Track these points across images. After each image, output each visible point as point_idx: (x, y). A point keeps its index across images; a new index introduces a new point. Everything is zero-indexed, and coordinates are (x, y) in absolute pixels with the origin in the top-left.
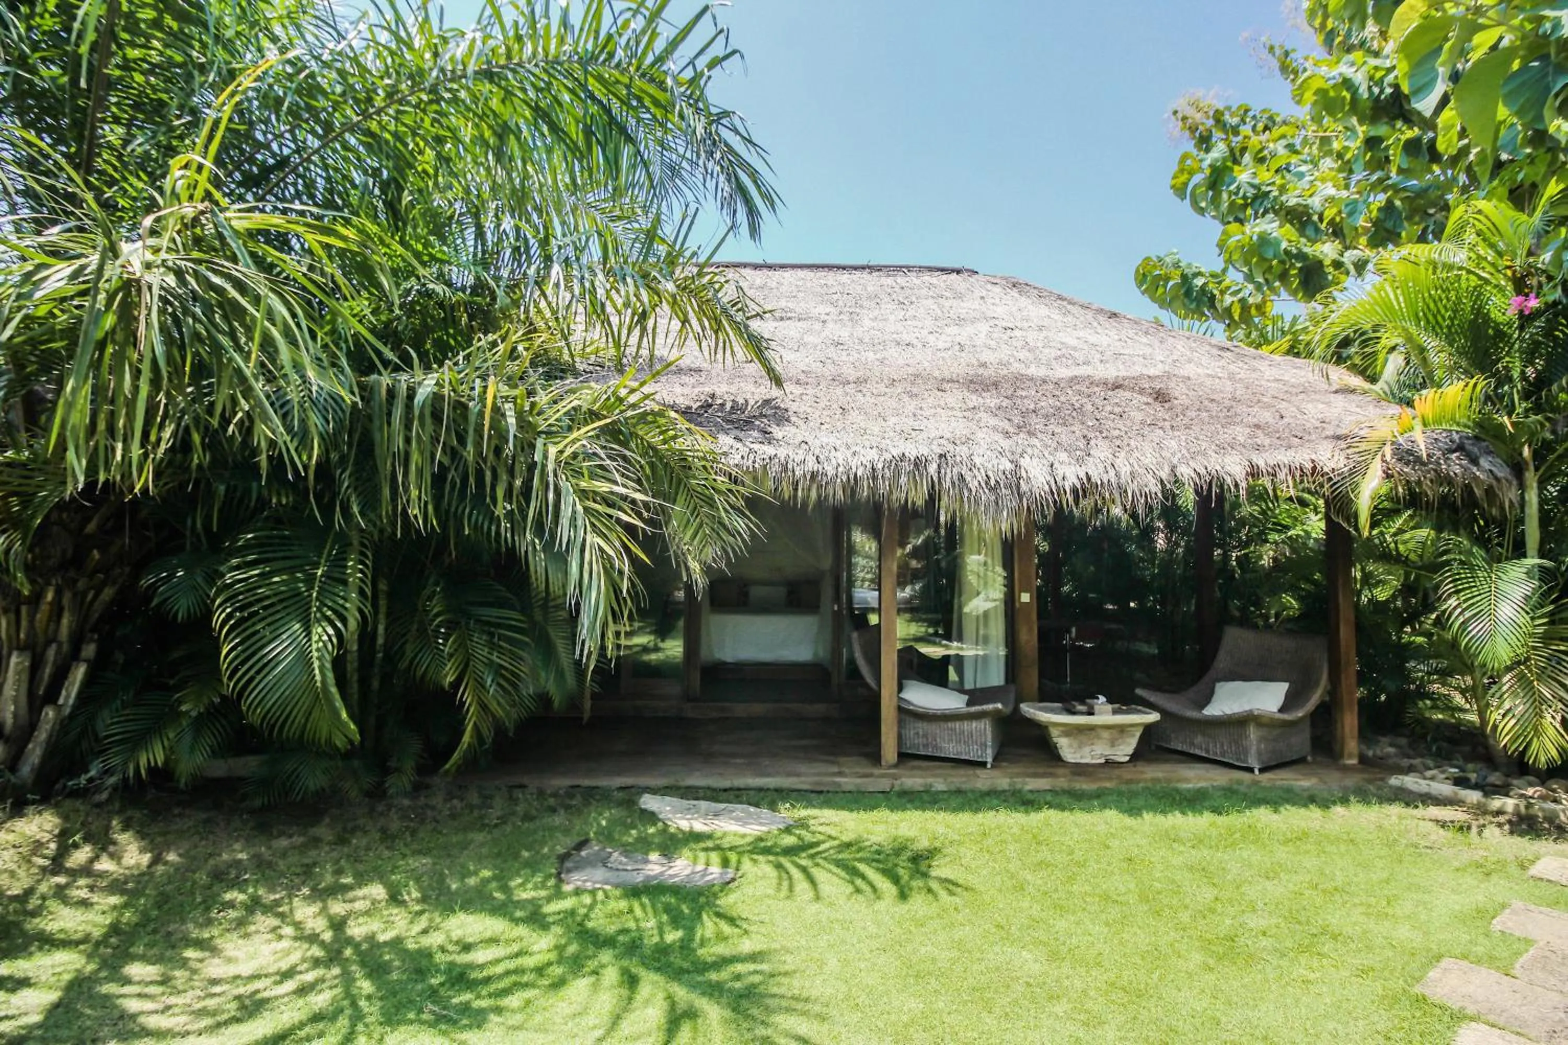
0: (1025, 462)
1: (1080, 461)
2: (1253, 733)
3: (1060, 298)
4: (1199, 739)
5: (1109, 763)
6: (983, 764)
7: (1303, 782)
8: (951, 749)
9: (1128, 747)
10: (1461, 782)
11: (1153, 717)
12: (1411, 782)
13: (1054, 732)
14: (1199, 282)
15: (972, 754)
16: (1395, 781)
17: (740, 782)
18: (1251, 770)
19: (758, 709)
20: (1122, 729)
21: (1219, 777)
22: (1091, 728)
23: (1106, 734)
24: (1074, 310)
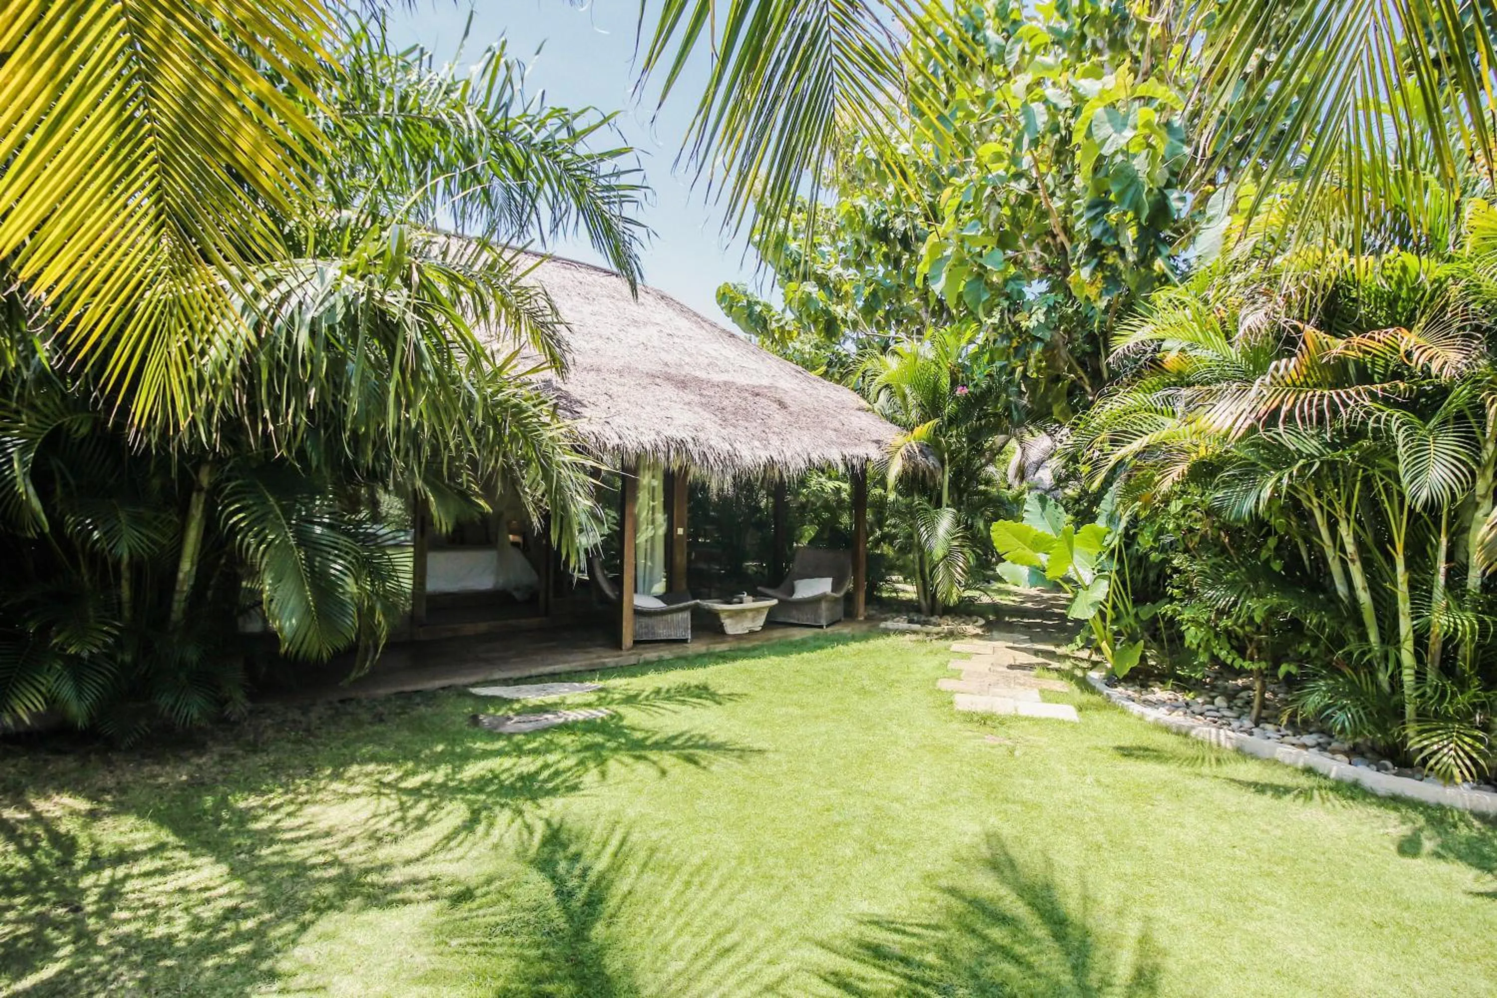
0: (737, 445)
1: (766, 448)
2: (824, 605)
3: (695, 314)
4: (794, 613)
5: (752, 632)
6: (685, 641)
7: (846, 630)
8: (663, 633)
9: (761, 621)
10: (911, 621)
11: (775, 602)
12: (890, 624)
13: (722, 616)
14: (758, 309)
15: (679, 635)
16: (883, 625)
17: (534, 672)
18: (821, 627)
19: (483, 627)
20: (758, 610)
21: (808, 633)
22: (743, 611)
23: (750, 615)
24: (706, 326)
